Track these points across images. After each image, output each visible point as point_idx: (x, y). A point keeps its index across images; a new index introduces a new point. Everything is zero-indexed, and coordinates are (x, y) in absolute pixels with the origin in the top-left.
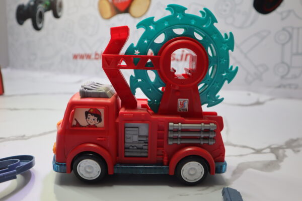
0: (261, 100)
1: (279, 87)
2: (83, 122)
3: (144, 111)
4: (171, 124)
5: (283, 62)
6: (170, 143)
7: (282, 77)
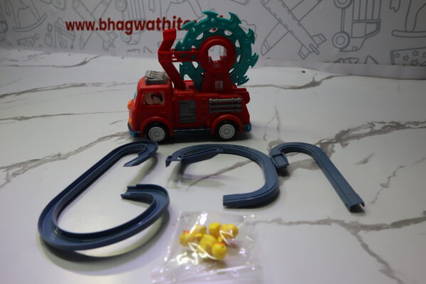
0: (317, 80)
1: (338, 61)
2: (150, 102)
3: (191, 92)
4: (211, 100)
5: (343, 32)
6: (211, 112)
7: (342, 50)
